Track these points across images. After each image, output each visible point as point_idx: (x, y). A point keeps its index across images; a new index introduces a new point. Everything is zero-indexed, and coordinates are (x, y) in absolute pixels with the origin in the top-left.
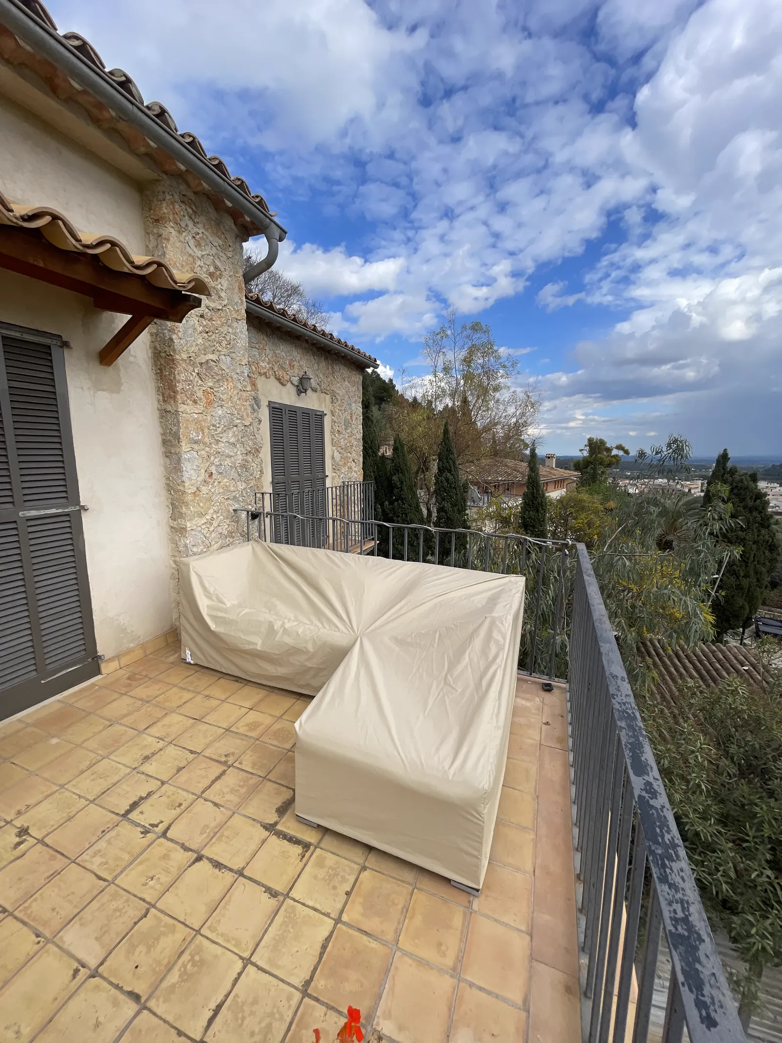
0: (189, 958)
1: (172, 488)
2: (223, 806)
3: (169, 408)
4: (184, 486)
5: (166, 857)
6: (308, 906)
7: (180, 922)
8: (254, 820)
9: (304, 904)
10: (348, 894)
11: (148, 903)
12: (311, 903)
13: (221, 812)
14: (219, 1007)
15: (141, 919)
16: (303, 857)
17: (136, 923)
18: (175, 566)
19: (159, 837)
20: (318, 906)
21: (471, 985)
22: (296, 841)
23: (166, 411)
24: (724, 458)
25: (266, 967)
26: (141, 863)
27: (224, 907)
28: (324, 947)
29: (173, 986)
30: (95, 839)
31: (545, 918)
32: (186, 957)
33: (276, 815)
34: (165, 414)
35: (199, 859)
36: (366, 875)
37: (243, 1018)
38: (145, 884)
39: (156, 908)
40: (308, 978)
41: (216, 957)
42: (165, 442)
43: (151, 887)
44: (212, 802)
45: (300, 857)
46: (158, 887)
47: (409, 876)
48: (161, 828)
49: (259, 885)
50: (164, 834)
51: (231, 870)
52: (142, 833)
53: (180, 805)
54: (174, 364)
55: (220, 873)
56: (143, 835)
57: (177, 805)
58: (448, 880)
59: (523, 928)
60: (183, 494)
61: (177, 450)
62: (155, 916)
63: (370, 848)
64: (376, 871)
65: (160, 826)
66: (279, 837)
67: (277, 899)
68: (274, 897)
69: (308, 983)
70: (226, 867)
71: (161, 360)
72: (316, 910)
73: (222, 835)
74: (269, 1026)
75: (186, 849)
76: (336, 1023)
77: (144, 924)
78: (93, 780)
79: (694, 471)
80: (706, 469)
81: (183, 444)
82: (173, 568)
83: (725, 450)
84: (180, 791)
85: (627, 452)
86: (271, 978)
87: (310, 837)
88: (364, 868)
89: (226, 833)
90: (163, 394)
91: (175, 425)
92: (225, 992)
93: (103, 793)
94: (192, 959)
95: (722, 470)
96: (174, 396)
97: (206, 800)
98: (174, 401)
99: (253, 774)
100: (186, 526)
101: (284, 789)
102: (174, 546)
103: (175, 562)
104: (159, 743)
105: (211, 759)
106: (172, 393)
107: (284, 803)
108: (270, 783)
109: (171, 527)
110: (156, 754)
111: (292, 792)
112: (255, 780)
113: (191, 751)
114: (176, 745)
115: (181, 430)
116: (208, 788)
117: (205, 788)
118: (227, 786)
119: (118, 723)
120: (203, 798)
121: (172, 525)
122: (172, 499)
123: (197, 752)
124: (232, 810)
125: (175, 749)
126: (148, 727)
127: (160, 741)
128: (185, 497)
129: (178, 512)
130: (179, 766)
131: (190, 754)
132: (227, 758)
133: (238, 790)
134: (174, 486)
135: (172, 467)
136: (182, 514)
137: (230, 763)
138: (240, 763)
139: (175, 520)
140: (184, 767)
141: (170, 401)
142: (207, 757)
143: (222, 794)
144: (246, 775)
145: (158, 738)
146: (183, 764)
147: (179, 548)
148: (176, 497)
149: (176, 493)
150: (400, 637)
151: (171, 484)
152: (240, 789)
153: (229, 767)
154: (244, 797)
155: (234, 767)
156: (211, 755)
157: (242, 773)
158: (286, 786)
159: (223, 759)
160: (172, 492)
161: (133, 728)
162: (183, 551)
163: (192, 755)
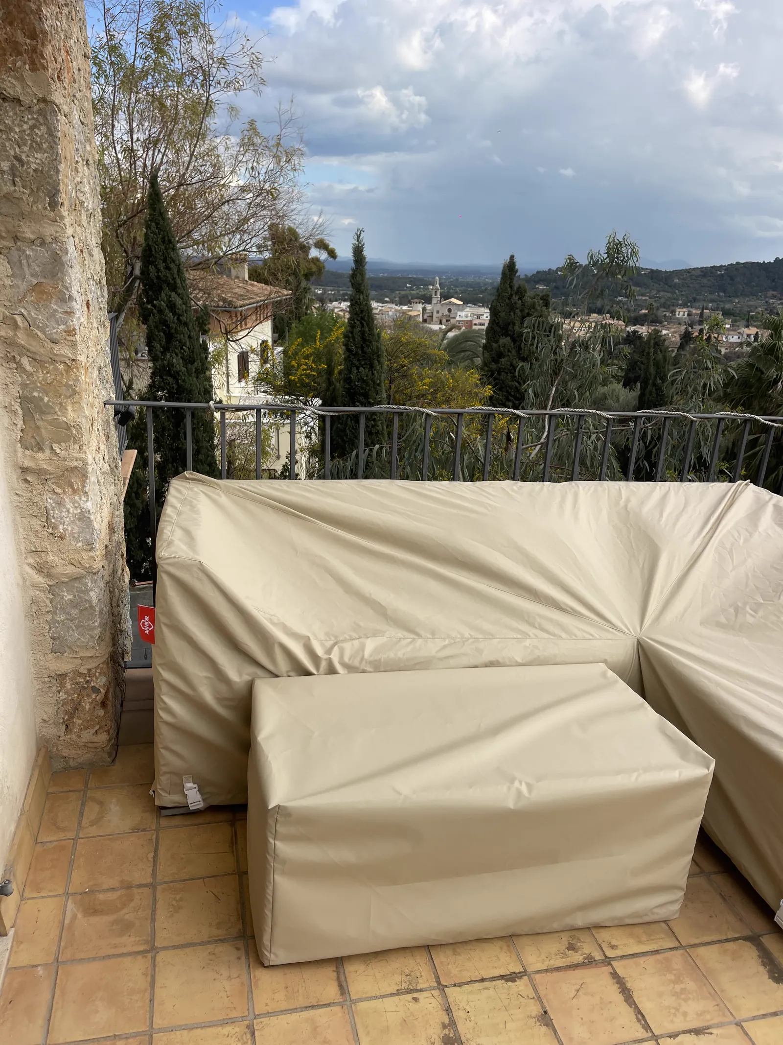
1: (24, 351)
3: (13, 87)
4: (74, 345)
18: (40, 579)
24: (510, 268)
60: (68, 368)
61: (48, 231)
79: (411, 289)
80: (425, 285)
81: (64, 212)
82: (34, 586)
83: (512, 257)
85: (332, 254)
91: (37, 147)
95: (509, 289)
96: (34, 50)
97: (673, 1036)
98: (34, 68)
99: (656, 952)
100: (85, 463)
101: (731, 946)
102: (36, 523)
103: (42, 569)
104: (421, 1000)
105: (558, 969)
106: (21, 38)
107: (764, 965)
108: (702, 951)
109: (24, 470)
110: (452, 1023)
111: (748, 944)
112: (677, 959)
113: (502, 977)
114: (460, 985)
115: (62, 167)
116: (640, 1017)
117: (639, 1021)
118: (660, 995)
119: (256, 1017)
120: (662, 1036)
121: (28, 463)
122: (24, 386)
123: (514, 973)
124: (730, 1023)
125: (471, 992)
126: (341, 986)
127: (415, 995)
128: (77, 379)
129: (50, 423)
130: (534, 1014)
131: (510, 984)
132: (580, 952)
133: (683, 991)
134: (34, 346)
135: (24, 286)
136: (68, 427)
137: (598, 956)
138: (613, 947)
139: (41, 449)
140: (545, 1012)
141: (14, 63)
142: (547, 971)
143: (673, 1011)
144: (651, 959)
145: (403, 993)
146: (535, 1009)
147: (55, 527)
148: (45, 379)
149: (43, 367)
150: (723, 620)
151: (22, 338)
152: (682, 986)
153: (610, 964)
154: (710, 993)
155: (614, 959)
156: (547, 963)
157: (641, 960)
158: (727, 940)
159: (578, 958)
160: (25, 362)
161: (313, 1007)
162: (72, 534)
163: (518, 982)
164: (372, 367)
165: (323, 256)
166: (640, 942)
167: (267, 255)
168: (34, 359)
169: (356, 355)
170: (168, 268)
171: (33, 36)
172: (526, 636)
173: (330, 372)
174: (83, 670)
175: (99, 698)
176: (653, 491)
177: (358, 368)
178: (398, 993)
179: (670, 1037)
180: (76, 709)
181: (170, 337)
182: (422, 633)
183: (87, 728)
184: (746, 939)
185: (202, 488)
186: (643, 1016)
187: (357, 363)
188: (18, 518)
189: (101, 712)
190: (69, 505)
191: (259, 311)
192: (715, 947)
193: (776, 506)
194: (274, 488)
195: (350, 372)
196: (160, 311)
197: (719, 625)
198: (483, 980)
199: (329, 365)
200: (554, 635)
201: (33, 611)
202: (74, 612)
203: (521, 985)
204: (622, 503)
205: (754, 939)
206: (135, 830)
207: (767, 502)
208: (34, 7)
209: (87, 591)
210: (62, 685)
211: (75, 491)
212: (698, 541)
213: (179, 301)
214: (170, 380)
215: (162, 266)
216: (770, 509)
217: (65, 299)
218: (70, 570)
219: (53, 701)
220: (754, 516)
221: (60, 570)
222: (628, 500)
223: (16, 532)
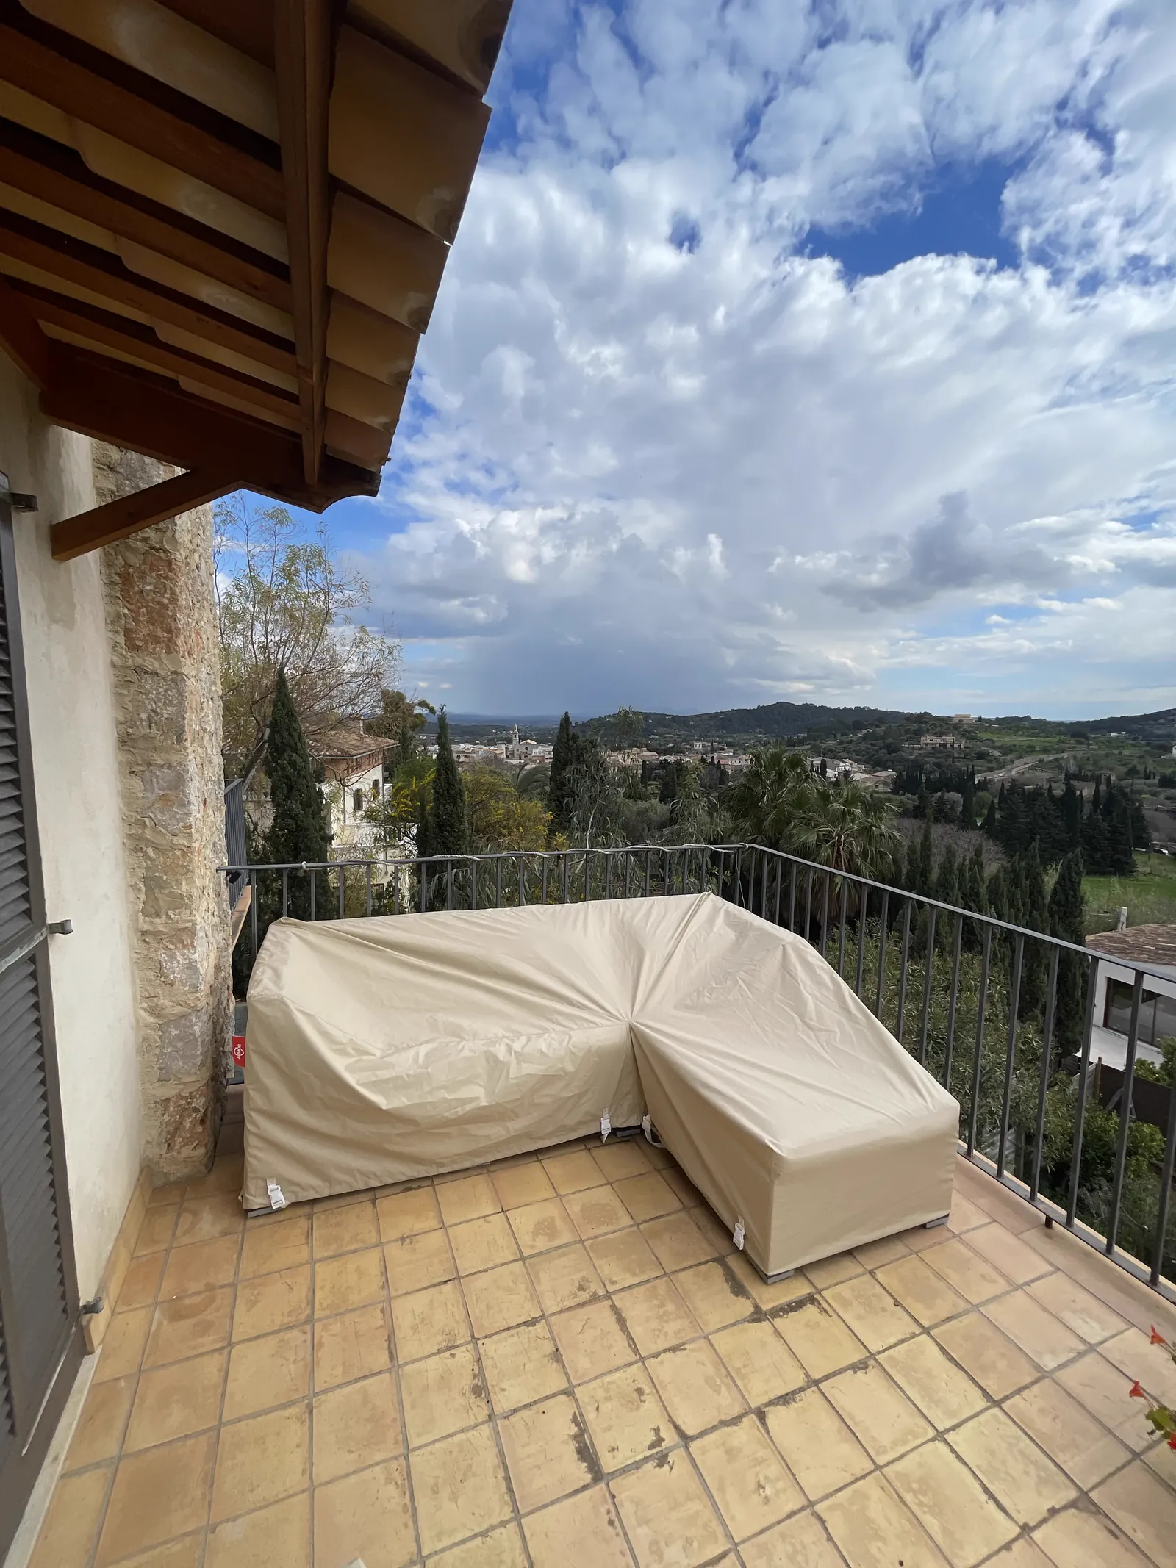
0: (911, 1494)
1: (149, 843)
2: (684, 1344)
3: (152, 664)
4: (190, 835)
5: (731, 1453)
6: (895, 1345)
7: (853, 1482)
8: (734, 1324)
9: (891, 1347)
10: (897, 1304)
11: (803, 1509)
12: (893, 1341)
13: (693, 1350)
14: (986, 1490)
15: (826, 1529)
16: (826, 1311)
17: (830, 1538)
18: (151, 1020)
19: (687, 1447)
20: (901, 1337)
21: (1028, 1284)
22: (798, 1305)
23: (141, 671)
24: (566, 720)
25: (955, 1422)
26: (722, 1489)
27: (856, 1424)
28: (951, 1359)
29: (945, 1530)
30: (620, 1543)
31: (982, 1202)
32: (909, 1498)
33: (742, 1300)
34: (134, 677)
35: (761, 1416)
36: (879, 1275)
37: (1007, 1473)
38: (767, 1500)
39: (817, 1502)
40: (980, 1392)
41: (920, 1465)
42: (126, 741)
43: (777, 1493)
44: (665, 1351)
45: (825, 1314)
46: (780, 1485)
47: (899, 1248)
48: (670, 1437)
49: (840, 1373)
50: (686, 1439)
51: (801, 1390)
52: (660, 1465)
53: (640, 1392)
54: (171, 570)
55: (800, 1404)
56: (666, 1467)
57: (636, 1395)
58: (923, 1226)
59: (988, 1220)
60: (184, 853)
61: (174, 758)
62: (831, 1509)
63: (849, 1253)
64: (881, 1266)
65: (663, 1434)
66: (780, 1316)
67: (870, 1367)
68: (866, 1367)
69: (986, 1394)
70: (793, 1393)
71: (128, 554)
72: (903, 1341)
73: (738, 1371)
74: (1021, 1453)
75: (735, 1421)
76: (1035, 1396)
77: (837, 1526)
78: (454, 1497)
79: (496, 734)
81: (188, 744)
82: (147, 1026)
84: (608, 1378)
85: (432, 710)
86: (970, 1423)
87: (800, 1289)
88: (872, 1273)
89: (738, 1364)
90: (127, 632)
91: (169, 703)
92: (971, 1477)
93: (510, 1490)
94: (914, 1492)
95: (566, 732)
96: (170, 640)
97: (655, 1356)
98: (169, 652)
99: (646, 1282)
100: (194, 924)
101: (703, 1268)
102: (151, 974)
103: (151, 1011)
104: (457, 1356)
105: (569, 1309)
106: (160, 633)
107: (727, 1281)
108: (682, 1275)
109: (144, 933)
110: (482, 1372)
111: (715, 1264)
112: (662, 1285)
113: (524, 1323)
114: (491, 1336)
115: (187, 716)
116: (631, 1342)
117: (630, 1346)
118: (648, 1319)
119: (316, 1394)
120: (647, 1357)
121: (147, 927)
122: (147, 868)
123: (535, 1318)
124: (699, 1338)
125: (498, 1342)
126: (391, 1353)
127: (453, 1352)
128: (191, 861)
129: (167, 895)
130: (547, 1353)
131: (530, 1328)
132: (587, 1291)
133: (665, 1313)
134: (158, 839)
135: (152, 797)
136: (182, 897)
137: (601, 1292)
138: (614, 1283)
139: (158, 915)
140: (557, 1350)
141: (154, 649)
142: (561, 1311)
143: (657, 1333)
144: (643, 1288)
145: (443, 1351)
146: (549, 1348)
147: (167, 977)
148: (165, 862)
149: (164, 854)
150: (689, 1002)
151: (148, 834)
152: (665, 1309)
153: (610, 1298)
154: (685, 1313)
155: (613, 1293)
156: (561, 1305)
157: (635, 1291)
158: (701, 1264)
159: (585, 1296)
160: (150, 852)
161: (366, 1377)
162: (181, 981)
163: (538, 1326)
164: (455, 803)
165: (425, 711)
166: (634, 1275)
167: (380, 712)
168: (157, 849)
169: (443, 795)
170: (290, 735)
171: (169, 631)
172: (546, 1030)
173: (423, 807)
174: (185, 1094)
175: (199, 1116)
176: (642, 904)
177: (445, 806)
178: (439, 1352)
179: (654, 1357)
180: (177, 1129)
181: (290, 788)
182: (466, 1038)
183: (186, 1144)
184: (714, 1260)
185: (294, 930)
186: (633, 1341)
187: (444, 802)
188: (136, 972)
189: (200, 1129)
190: (180, 958)
191: (372, 758)
192: (690, 1272)
193: (727, 912)
194: (354, 926)
195: (439, 809)
196: (283, 768)
197: (687, 1008)
198: (509, 1329)
199: (422, 803)
200: (567, 1027)
201: (144, 1046)
202: (180, 1044)
203: (540, 1328)
204: (620, 917)
205: (720, 1260)
206: (224, 1234)
207: (720, 909)
208: (170, 613)
209: (192, 1026)
210: (166, 1109)
211: (184, 946)
212: (672, 943)
213: (299, 760)
214: (291, 821)
215: (285, 734)
216: (722, 913)
217: (185, 804)
218: (178, 1009)
219: (157, 1124)
220: (711, 920)
221: (169, 1011)
222: (624, 914)
223: (133, 981)
